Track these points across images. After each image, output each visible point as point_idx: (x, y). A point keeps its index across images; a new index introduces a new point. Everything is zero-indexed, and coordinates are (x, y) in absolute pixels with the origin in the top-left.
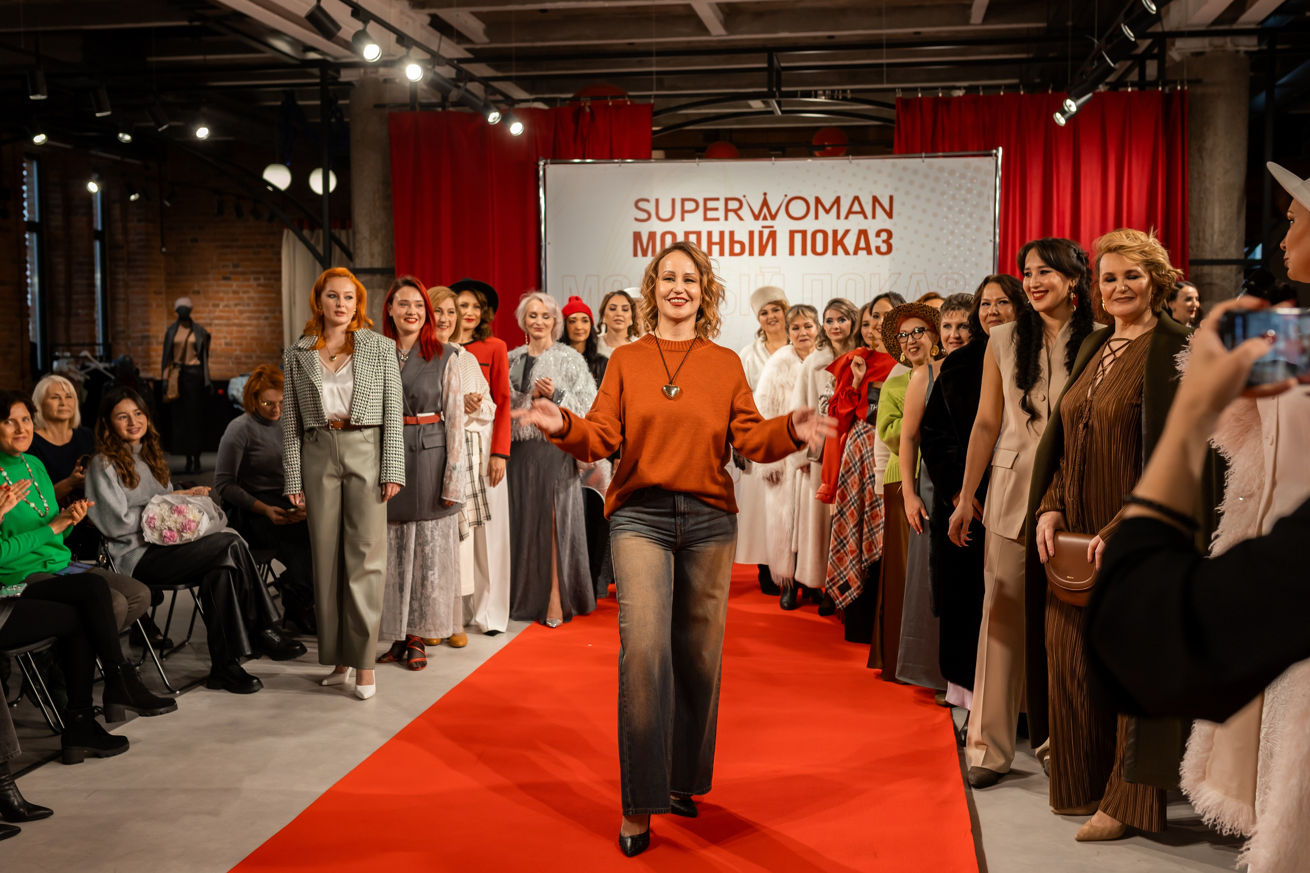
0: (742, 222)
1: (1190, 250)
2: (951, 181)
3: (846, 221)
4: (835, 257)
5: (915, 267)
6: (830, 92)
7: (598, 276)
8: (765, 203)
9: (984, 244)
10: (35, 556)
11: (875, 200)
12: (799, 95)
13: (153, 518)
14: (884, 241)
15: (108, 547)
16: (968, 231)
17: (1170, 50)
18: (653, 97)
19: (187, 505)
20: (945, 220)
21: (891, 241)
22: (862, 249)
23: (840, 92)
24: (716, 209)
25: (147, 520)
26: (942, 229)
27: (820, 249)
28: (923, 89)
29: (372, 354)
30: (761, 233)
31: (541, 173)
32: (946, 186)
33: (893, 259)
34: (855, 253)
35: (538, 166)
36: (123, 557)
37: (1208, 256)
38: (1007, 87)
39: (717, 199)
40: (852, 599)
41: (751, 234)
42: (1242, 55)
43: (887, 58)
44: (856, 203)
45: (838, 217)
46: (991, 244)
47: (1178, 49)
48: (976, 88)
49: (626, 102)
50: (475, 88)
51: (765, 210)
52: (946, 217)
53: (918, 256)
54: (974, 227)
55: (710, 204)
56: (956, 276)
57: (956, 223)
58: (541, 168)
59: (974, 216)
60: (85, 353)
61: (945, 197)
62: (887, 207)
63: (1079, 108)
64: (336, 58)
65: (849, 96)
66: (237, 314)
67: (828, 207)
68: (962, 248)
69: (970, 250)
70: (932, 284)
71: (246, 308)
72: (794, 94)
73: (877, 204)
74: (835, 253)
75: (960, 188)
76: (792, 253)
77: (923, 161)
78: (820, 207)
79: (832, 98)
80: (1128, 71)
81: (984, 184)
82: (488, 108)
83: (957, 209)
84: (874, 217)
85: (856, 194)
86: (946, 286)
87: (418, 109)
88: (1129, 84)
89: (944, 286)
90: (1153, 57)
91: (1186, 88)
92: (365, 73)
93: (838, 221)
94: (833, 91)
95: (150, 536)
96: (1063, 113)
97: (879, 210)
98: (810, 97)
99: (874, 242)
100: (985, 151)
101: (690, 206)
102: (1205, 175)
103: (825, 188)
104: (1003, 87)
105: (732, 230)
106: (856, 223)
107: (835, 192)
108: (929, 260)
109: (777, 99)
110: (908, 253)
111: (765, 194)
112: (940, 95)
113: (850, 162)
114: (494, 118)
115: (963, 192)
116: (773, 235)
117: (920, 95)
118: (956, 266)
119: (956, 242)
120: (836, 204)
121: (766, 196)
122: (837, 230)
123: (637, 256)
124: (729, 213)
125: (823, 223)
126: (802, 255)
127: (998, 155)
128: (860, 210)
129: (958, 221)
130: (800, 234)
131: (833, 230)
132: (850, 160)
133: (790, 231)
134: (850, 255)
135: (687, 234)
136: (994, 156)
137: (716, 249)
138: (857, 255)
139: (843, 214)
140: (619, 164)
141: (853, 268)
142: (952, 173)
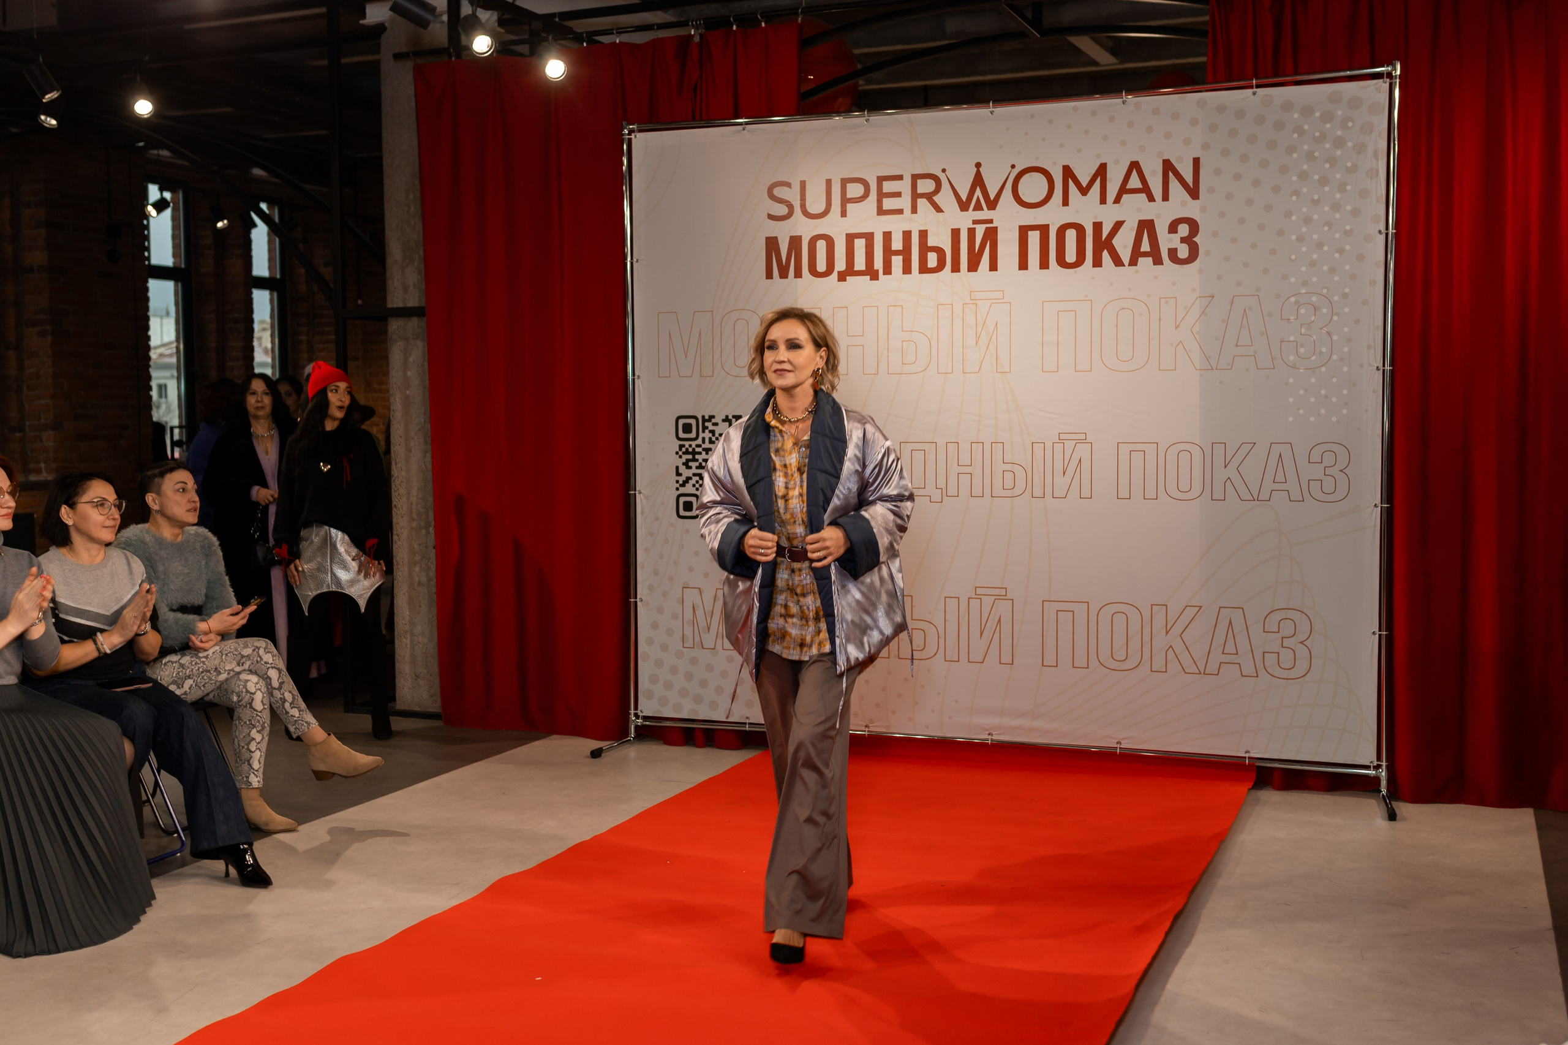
0: (940, 214)
2: (1306, 127)
3: (1117, 205)
4: (1097, 270)
5: (1239, 284)
7: (712, 311)
8: (978, 181)
9: (1368, 239)
11: (1168, 167)
14: (1183, 240)
16: (1337, 216)
20: (1294, 198)
22: (1145, 254)
24: (898, 195)
26: (1288, 214)
27: (1071, 256)
30: (972, 232)
31: (625, 148)
32: (1295, 135)
33: (1200, 271)
34: (1133, 262)
35: (620, 136)
39: (900, 178)
41: (956, 233)
44: (1134, 174)
45: (1103, 201)
46: (1383, 237)
51: (978, 192)
52: (1297, 193)
53: (1246, 265)
54: (1349, 208)
55: (888, 187)
56: (1314, 299)
57: (1316, 203)
58: (625, 139)
59: (1349, 188)
61: (1295, 155)
62: (1189, 180)
67: (1084, 182)
68: (1326, 248)
69: (1341, 251)
73: (1171, 174)
74: (1097, 263)
75: (1322, 139)
76: (1023, 265)
77: (1254, 94)
78: (1071, 185)
81: (1366, 128)
83: (1316, 177)
84: (1166, 197)
85: (1134, 159)
89: (1293, 318)
93: (1103, 207)
97: (1174, 184)
99: (1167, 241)
100: (1370, 68)
101: (855, 190)
103: (1079, 151)
105: (923, 228)
106: (1134, 209)
107: (1098, 156)
108: (1266, 271)
110: (1227, 259)
111: (978, 165)
113: (1124, 103)
115: (1327, 146)
116: (992, 234)
118: (1314, 279)
119: (1315, 237)
120: (1099, 178)
121: (980, 169)
122: (1102, 222)
123: (772, 278)
124: (918, 200)
125: (1077, 211)
126: (1041, 268)
127: (1394, 74)
128: (1141, 187)
129: (1319, 199)
130: (1039, 232)
131: (1094, 224)
132: (1122, 98)
133: (1020, 226)
134: (1124, 266)
135: (851, 238)
136: (1387, 78)
137: (897, 261)
138: (1136, 265)
139: (1111, 194)
140: (743, 126)
141: (1130, 290)
142: (1307, 111)
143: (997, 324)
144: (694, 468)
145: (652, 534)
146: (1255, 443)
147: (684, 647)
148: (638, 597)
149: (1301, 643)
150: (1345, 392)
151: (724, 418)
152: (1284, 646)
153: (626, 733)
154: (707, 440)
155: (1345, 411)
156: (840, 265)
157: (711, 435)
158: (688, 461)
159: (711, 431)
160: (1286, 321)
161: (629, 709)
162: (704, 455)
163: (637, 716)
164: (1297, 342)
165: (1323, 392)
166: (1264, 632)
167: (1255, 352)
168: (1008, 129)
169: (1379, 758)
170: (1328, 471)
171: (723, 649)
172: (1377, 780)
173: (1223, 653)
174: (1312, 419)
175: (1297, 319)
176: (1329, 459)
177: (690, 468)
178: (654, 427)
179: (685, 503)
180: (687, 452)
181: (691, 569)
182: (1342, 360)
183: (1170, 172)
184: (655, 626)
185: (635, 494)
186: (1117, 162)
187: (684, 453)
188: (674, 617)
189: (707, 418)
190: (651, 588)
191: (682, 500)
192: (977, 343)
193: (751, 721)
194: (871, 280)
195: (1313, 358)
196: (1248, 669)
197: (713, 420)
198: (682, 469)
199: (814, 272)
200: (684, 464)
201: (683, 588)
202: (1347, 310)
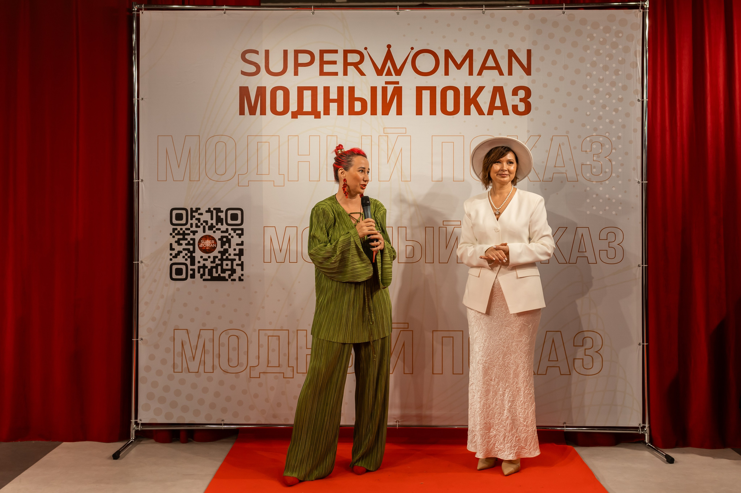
0: (363, 77)
2: (595, 35)
3: (479, 76)
4: (467, 117)
5: (556, 129)
7: (199, 136)
8: (389, 56)
9: (632, 104)
11: (511, 54)
14: (521, 100)
16: (614, 89)
20: (588, 77)
21: (530, 100)
22: (498, 108)
24: (334, 63)
26: (585, 87)
27: (450, 107)
30: (384, 89)
31: (135, 21)
32: (589, 40)
33: (532, 120)
34: (490, 113)
35: (131, 12)
39: (336, 52)
41: (374, 90)
44: (491, 57)
45: (471, 73)
46: (640, 103)
51: (389, 64)
52: (590, 74)
53: (560, 117)
54: (620, 85)
55: (327, 57)
56: (601, 139)
57: (601, 81)
58: (135, 14)
59: (620, 73)
61: (588, 51)
62: (525, 63)
67: (459, 61)
68: (607, 108)
69: (616, 110)
70: (575, 148)
73: (513, 59)
74: (467, 112)
75: (604, 43)
76: (419, 112)
78: (450, 63)
81: (630, 38)
83: (601, 65)
84: (510, 73)
85: (491, 48)
89: (588, 150)
93: (471, 77)
97: (515, 65)
99: (511, 100)
100: (631, 2)
101: (304, 58)
103: (455, 41)
105: (351, 85)
106: (490, 80)
107: (467, 45)
108: (572, 121)
110: (548, 113)
111: (389, 46)
113: (483, 13)
115: (608, 47)
116: (398, 92)
118: (601, 127)
119: (601, 101)
120: (468, 58)
121: (391, 49)
122: (470, 87)
123: (244, 115)
124: (348, 66)
125: (454, 79)
126: (431, 114)
127: (645, 7)
128: (495, 66)
129: (603, 79)
130: (429, 91)
131: (465, 87)
132: (483, 10)
133: (417, 87)
134: (484, 115)
135: (301, 90)
136: (641, 9)
137: (333, 107)
138: (492, 115)
139: (476, 70)
140: (224, 11)
141: (488, 130)
142: (595, 26)
143: (401, 149)
144: (184, 244)
145: (150, 292)
146: (567, 228)
147: (174, 372)
148: (139, 338)
149: (597, 352)
150: (620, 196)
151: (208, 210)
152: (586, 354)
153: (128, 438)
154: (194, 225)
155: (620, 208)
156: (293, 107)
157: (197, 222)
158: (179, 240)
159: (197, 219)
160: (585, 152)
161: (130, 418)
162: (191, 236)
163: (137, 424)
164: (591, 165)
165: (607, 196)
166: (574, 346)
167: (566, 171)
168: (409, 24)
169: (644, 422)
170: (611, 245)
171: (205, 372)
172: (644, 435)
173: (549, 361)
174: (601, 213)
175: (591, 151)
176: (611, 237)
177: (181, 244)
178: (153, 216)
179: (177, 270)
180: (179, 234)
181: (181, 316)
182: (618, 176)
183: (513, 57)
184: (152, 357)
185: (138, 263)
186: (479, 49)
187: (176, 234)
188: (167, 350)
189: (194, 209)
190: (149, 330)
191: (174, 267)
192: (388, 162)
193: (225, 422)
194: (315, 118)
195: (601, 175)
196: (565, 370)
197: (198, 211)
198: (175, 246)
199: (274, 110)
200: (176, 242)
201: (174, 330)
202: (620, 146)
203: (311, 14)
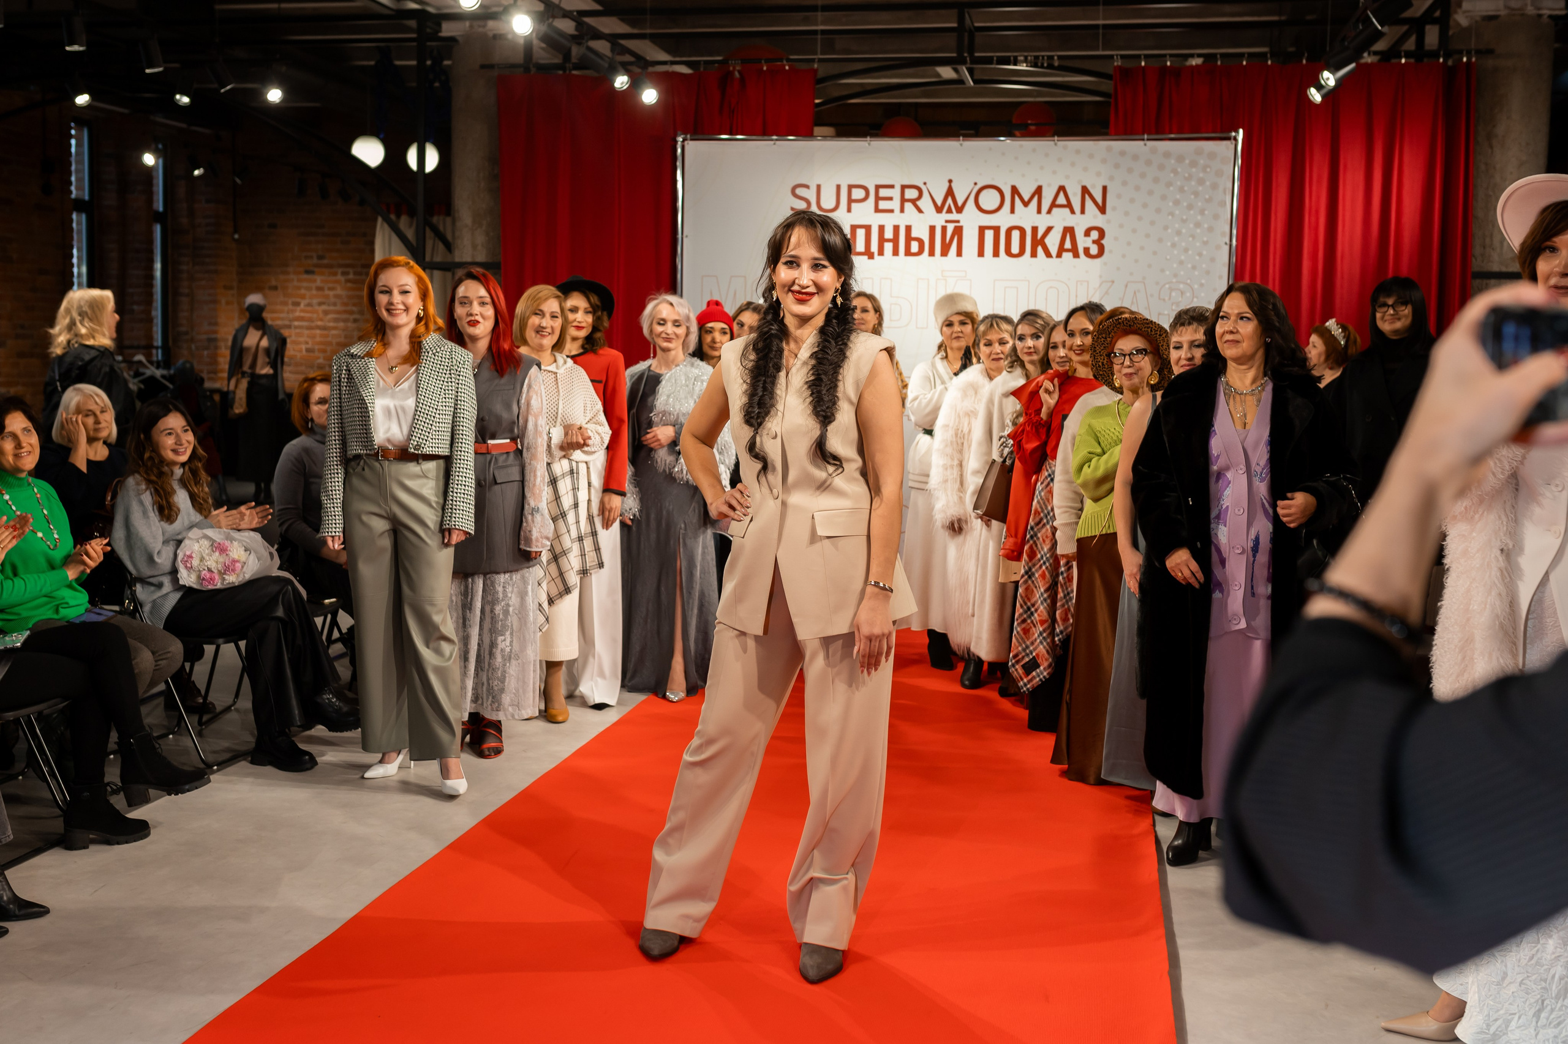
0: (921, 215)
1: (1474, 260)
2: (1179, 170)
3: (1048, 215)
4: (1034, 259)
5: (1131, 274)
6: (1033, 58)
7: (745, 277)
8: (950, 192)
9: (1218, 247)
10: (45, 599)
11: (1085, 190)
12: (995, 62)
13: (191, 557)
14: (1094, 242)
15: (135, 591)
16: (1198, 231)
17: (1456, 12)
18: (816, 60)
19: (231, 542)
20: (1170, 217)
21: (1103, 242)
22: (1068, 250)
23: (1046, 58)
24: (891, 199)
25: (183, 558)
26: (1166, 228)
27: (1015, 249)
28: (1147, 57)
29: (442, 367)
30: (944, 229)
31: (679, 151)
32: (1172, 175)
33: (1105, 264)
34: (1059, 255)
35: (676, 142)
36: (154, 601)
37: (1496, 268)
38: (1251, 55)
39: (892, 187)
40: (1041, 680)
41: (932, 229)
42: (1545, 19)
43: (1104, 19)
44: (1062, 194)
45: (1039, 211)
46: (1227, 248)
47: (1465, 12)
48: (1214, 56)
49: (784, 66)
50: (602, 47)
51: (950, 201)
52: (1172, 214)
53: (1136, 261)
54: (1206, 226)
55: (883, 193)
56: (1181, 286)
57: (1184, 221)
58: (679, 144)
59: (1206, 212)
60: (139, 357)
61: (1171, 188)
62: (1099, 200)
63: (1339, 82)
64: (438, 8)
65: (1056, 64)
66: (321, 315)
67: (1026, 198)
68: (1190, 252)
69: (1200, 255)
70: (1152, 296)
71: (332, 308)
72: (989, 61)
73: (1087, 196)
74: (1034, 254)
75: (1189, 178)
76: (981, 253)
77: (1145, 145)
78: (1017, 199)
79: (1035, 66)
80: (1404, 38)
81: (1219, 173)
82: (613, 70)
83: (1185, 204)
84: (1083, 212)
85: (1062, 184)
86: (1170, 299)
87: (533, 70)
88: (1403, 54)
89: (1167, 298)
90: (1434, 21)
91: (1474, 59)
92: (471, 26)
93: (1039, 215)
94: (1036, 57)
95: (187, 578)
96: (1319, 88)
97: (1089, 203)
98: (1009, 64)
99: (1082, 242)
100: (1222, 133)
101: (858, 194)
102: (1495, 168)
103: (1023, 176)
104: (1246, 55)
105: (908, 224)
106: (1060, 219)
107: (1036, 180)
108: (1150, 266)
109: (968, 65)
110: (1124, 256)
111: (950, 181)
112: (1169, 64)
113: (1056, 144)
114: (622, 83)
116: (958, 231)
117: (1143, 64)
118: (1182, 273)
119: (1183, 244)
120: (1037, 195)
121: (953, 185)
122: (1037, 227)
124: (905, 203)
125: (1021, 218)
126: (994, 256)
127: (1238, 139)
128: (1066, 204)
129: (1187, 219)
130: (992, 231)
131: (1033, 227)
132: (1054, 140)
133: (979, 226)
134: (1053, 257)
135: (854, 228)
136: (1233, 141)
137: (888, 247)
138: (1061, 258)
139: (1045, 207)
140: (773, 142)
141: (1056, 274)
142: (1180, 159)
160: (1162, 301)
168: (972, 157)
194: (869, 258)
202: (1203, 294)
203: (867, 145)
